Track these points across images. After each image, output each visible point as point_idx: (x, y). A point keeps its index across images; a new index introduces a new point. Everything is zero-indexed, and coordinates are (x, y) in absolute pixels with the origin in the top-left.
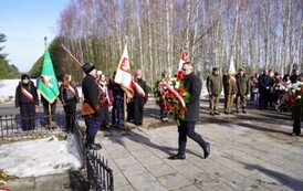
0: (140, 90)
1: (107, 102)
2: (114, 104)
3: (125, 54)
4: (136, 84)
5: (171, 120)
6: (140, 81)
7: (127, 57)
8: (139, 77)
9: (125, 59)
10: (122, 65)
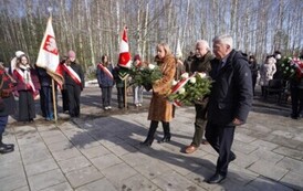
0: (75, 75)
1: (31, 89)
2: (41, 93)
3: (50, 31)
4: (69, 68)
5: (114, 109)
6: (73, 65)
7: (52, 34)
8: (73, 60)
9: (49, 37)
10: (46, 45)
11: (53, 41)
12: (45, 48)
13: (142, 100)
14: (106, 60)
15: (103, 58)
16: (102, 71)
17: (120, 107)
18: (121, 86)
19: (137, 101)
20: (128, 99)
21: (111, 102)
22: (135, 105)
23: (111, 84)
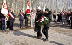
0: (12, 16)
5: (24, 28)
6: (12, 13)
8: (12, 11)
9: (5, 4)
10: (4, 6)
11: (6, 5)
12: (3, 7)
13: (33, 25)
14: (22, 11)
15: (21, 11)
16: (20, 14)
17: (26, 27)
18: (26, 20)
19: (31, 25)
20: (29, 25)
21: (23, 26)
22: (31, 27)
23: (23, 19)
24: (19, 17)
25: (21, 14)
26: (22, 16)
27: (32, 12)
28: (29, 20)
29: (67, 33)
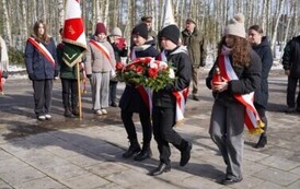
14: (42, 31)
15: (36, 27)
16: (35, 48)
19: (98, 105)
21: (51, 107)
22: (95, 112)
23: (50, 74)
24: (30, 60)
25: (41, 45)
26: (44, 55)
27: (103, 36)
28: (88, 76)
29: (282, 144)
